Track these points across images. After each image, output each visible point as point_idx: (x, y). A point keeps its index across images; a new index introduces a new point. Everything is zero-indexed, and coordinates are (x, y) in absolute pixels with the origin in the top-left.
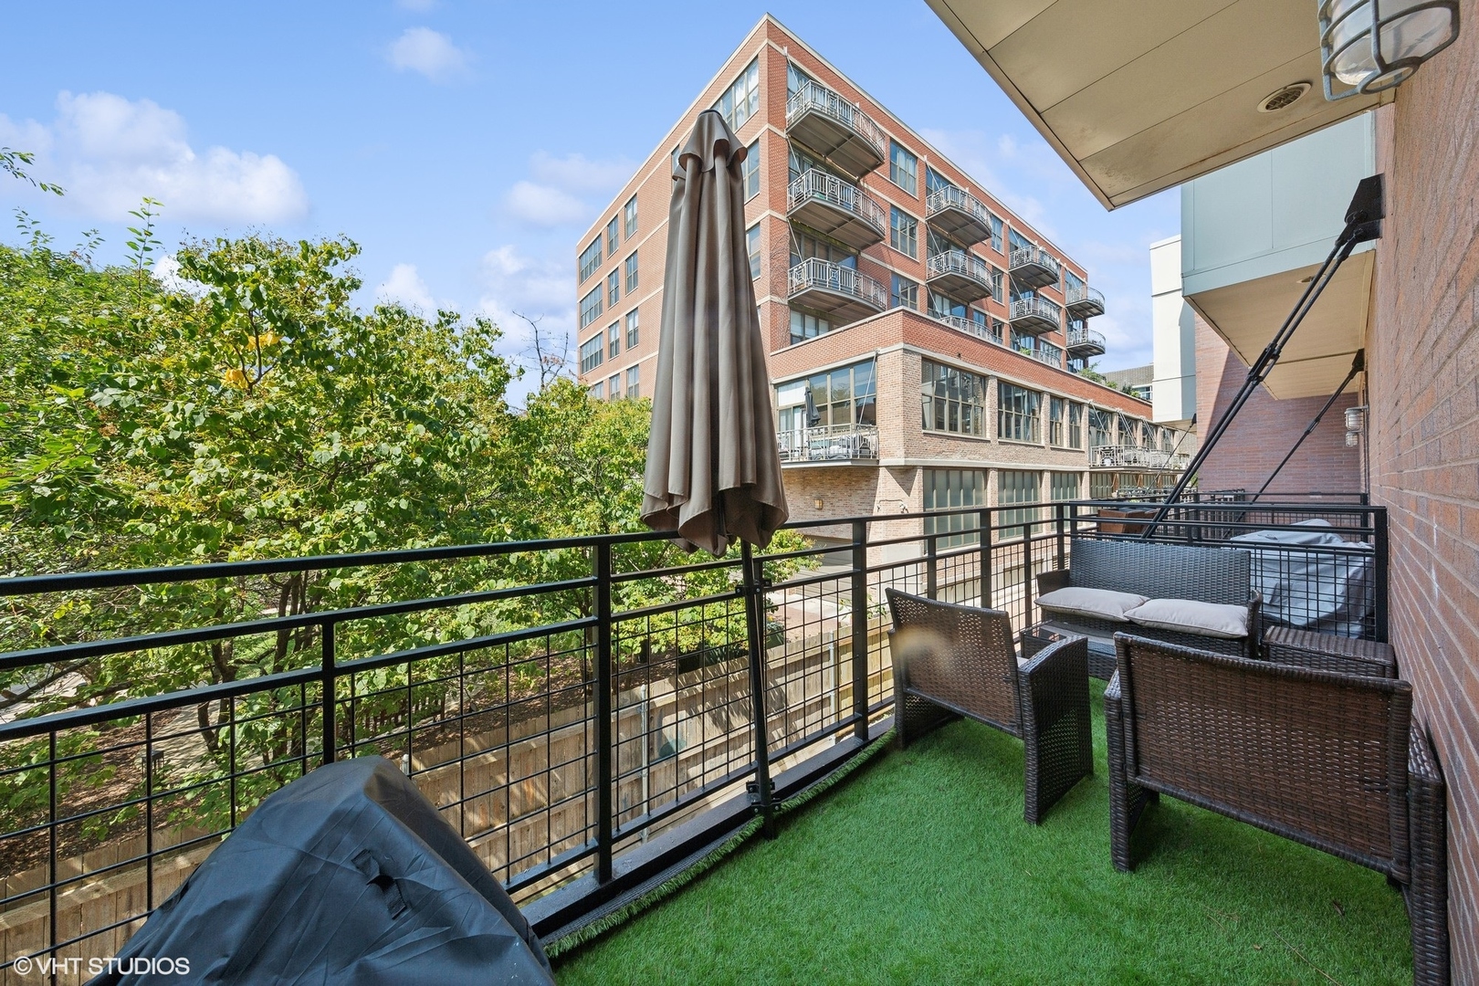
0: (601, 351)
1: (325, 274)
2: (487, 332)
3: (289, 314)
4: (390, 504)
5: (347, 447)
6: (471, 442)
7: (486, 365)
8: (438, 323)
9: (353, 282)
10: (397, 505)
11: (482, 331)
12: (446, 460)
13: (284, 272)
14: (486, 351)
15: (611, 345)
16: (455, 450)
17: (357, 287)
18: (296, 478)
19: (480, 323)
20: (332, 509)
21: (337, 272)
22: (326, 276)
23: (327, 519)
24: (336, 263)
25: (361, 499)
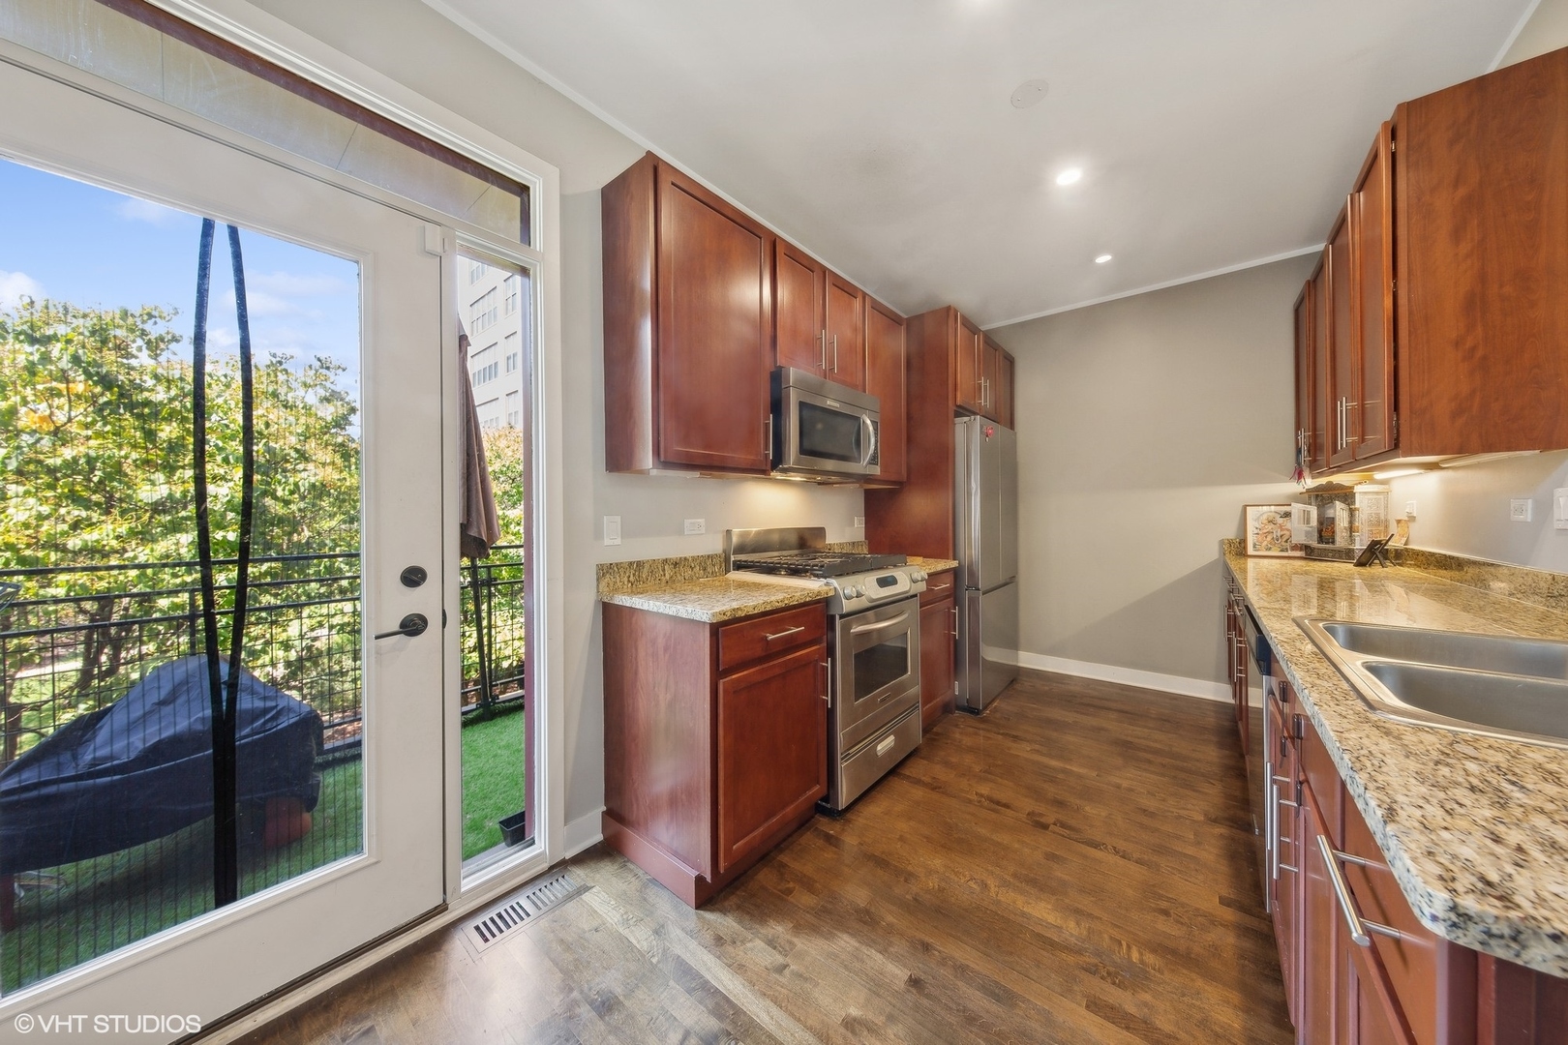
0: (496, 364)
1: (143, 330)
2: (328, 368)
3: (107, 371)
4: (216, 537)
5: (174, 488)
6: (300, 484)
7: (327, 400)
8: (269, 363)
9: (173, 337)
10: (225, 537)
11: (322, 367)
12: (275, 498)
13: (101, 335)
14: (328, 384)
15: (508, 358)
16: (284, 490)
17: (177, 341)
18: (122, 516)
19: (319, 360)
20: (154, 540)
21: (155, 330)
22: (144, 333)
23: (152, 550)
24: (155, 323)
25: (187, 532)
